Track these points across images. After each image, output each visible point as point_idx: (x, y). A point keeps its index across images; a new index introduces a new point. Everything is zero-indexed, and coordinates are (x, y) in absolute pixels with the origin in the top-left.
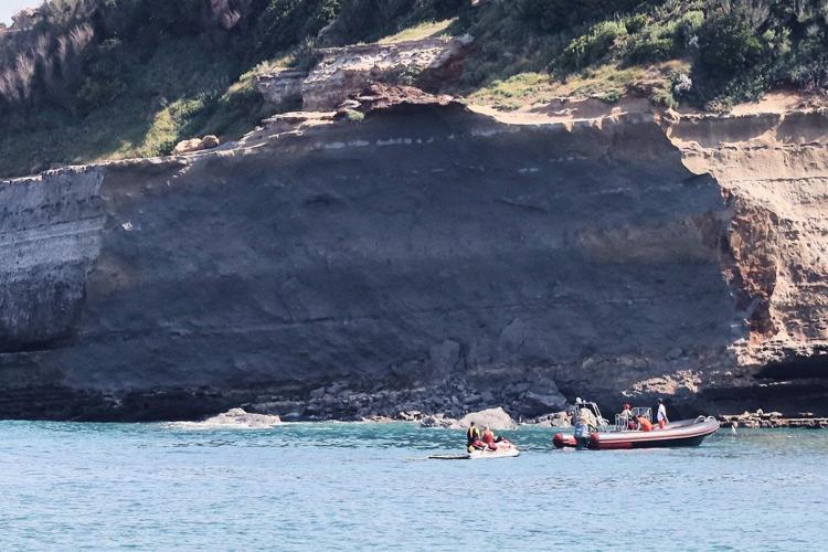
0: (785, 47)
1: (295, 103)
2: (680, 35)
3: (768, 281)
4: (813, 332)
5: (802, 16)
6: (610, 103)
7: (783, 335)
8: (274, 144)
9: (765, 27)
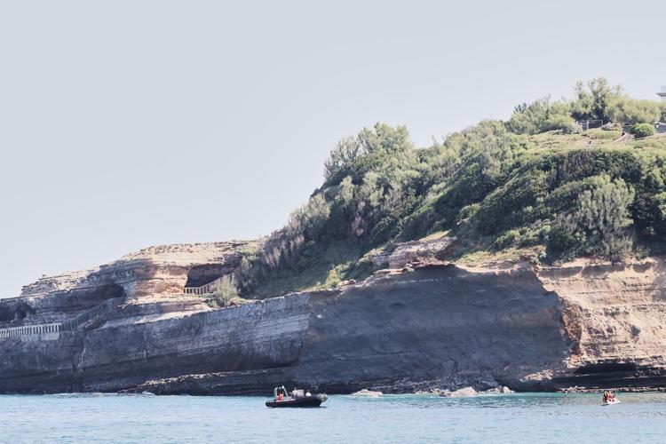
0: (584, 239)
1: (386, 265)
2: (541, 236)
3: (579, 334)
4: (597, 354)
5: (590, 227)
6: (514, 263)
7: (585, 356)
8: (378, 282)
9: (576, 231)
